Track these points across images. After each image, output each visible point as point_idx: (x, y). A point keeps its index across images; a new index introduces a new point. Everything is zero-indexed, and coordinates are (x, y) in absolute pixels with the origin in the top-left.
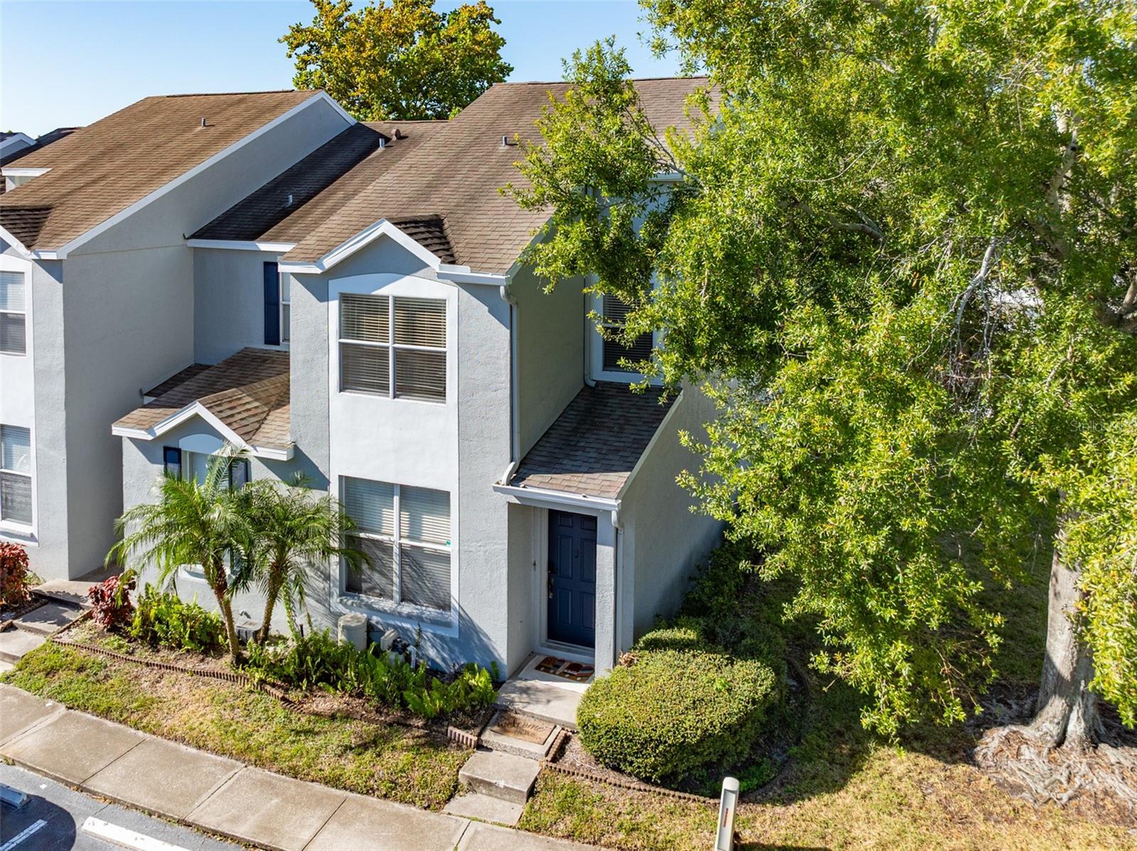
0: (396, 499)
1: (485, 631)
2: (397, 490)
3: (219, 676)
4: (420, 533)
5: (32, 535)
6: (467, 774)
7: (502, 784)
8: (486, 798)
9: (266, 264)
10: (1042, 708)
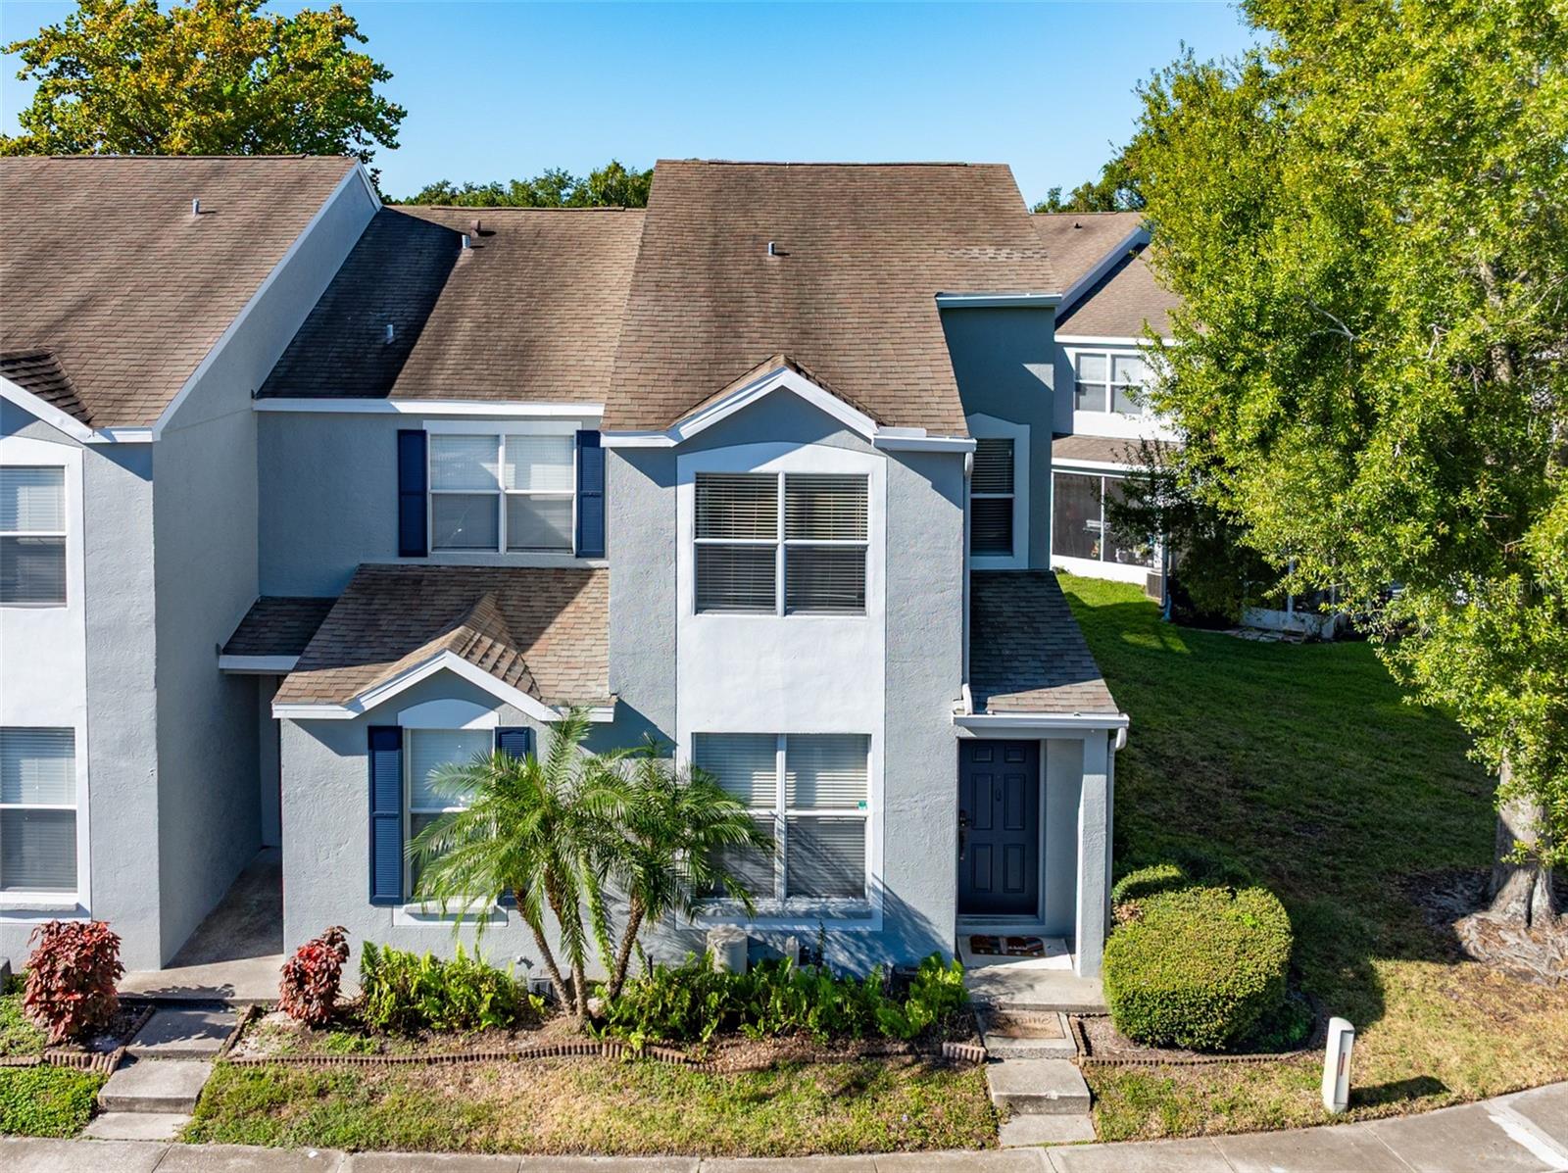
0: (781, 756)
1: (924, 913)
2: (783, 743)
3: (567, 1051)
4: (813, 798)
5: (78, 906)
6: (1004, 1094)
7: (1054, 1095)
8: (1037, 1118)
9: (402, 434)
10: (1500, 887)
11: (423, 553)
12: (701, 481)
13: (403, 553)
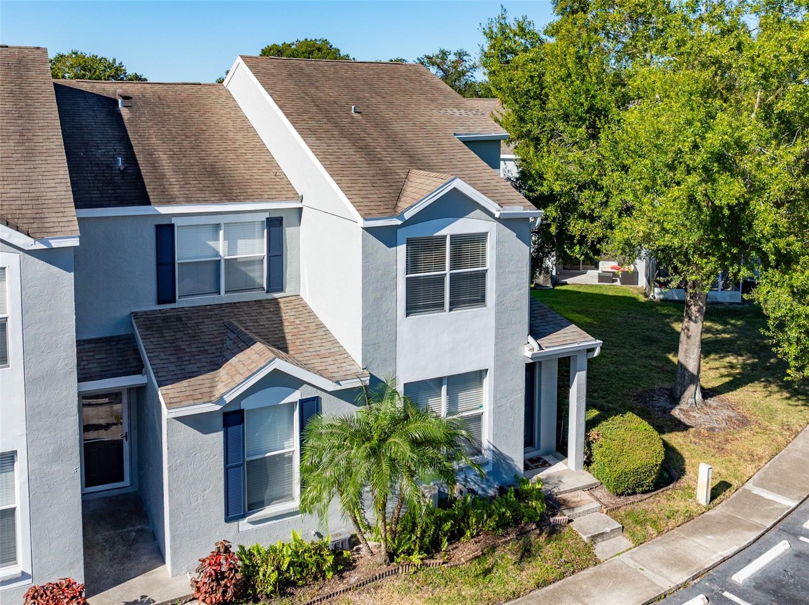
0: (444, 388)
1: (510, 456)
2: (445, 381)
4: (457, 408)
5: (23, 573)
6: (590, 535)
7: (608, 530)
8: (604, 543)
9: (158, 227)
10: (682, 393)
11: (174, 301)
12: (410, 242)
13: (160, 301)
